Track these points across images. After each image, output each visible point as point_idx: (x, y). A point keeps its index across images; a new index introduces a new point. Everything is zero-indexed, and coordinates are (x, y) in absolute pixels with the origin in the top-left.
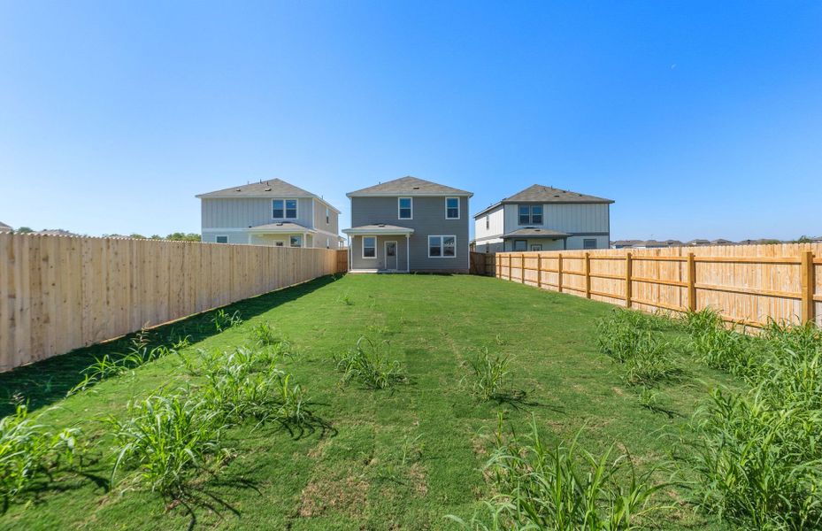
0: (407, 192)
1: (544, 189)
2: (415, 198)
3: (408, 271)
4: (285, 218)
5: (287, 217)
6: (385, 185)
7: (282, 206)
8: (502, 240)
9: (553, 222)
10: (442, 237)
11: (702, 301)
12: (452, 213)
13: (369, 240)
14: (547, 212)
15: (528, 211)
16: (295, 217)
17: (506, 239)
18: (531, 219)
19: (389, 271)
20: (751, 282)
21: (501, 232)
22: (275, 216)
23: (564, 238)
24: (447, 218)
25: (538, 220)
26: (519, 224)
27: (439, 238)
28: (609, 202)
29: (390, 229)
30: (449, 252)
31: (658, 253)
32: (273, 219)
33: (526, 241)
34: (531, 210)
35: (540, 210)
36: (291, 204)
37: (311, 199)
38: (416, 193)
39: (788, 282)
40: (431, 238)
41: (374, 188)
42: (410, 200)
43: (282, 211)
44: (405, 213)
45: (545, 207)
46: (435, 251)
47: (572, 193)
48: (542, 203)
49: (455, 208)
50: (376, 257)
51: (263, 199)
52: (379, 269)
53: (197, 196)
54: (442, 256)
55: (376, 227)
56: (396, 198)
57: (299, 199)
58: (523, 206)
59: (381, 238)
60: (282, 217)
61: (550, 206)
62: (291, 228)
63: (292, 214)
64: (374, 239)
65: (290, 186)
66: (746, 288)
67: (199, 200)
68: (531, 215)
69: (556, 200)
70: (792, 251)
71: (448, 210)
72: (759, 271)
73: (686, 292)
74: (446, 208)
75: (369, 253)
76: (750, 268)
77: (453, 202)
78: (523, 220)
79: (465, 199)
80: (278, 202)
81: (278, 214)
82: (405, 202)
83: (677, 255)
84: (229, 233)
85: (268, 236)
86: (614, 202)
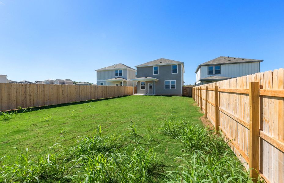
0: (157, 64)
2: (159, 66)
9: (226, 73)
12: (175, 71)
16: (121, 75)
17: (202, 81)
18: (214, 72)
19: (150, 94)
24: (172, 73)
25: (218, 72)
26: (208, 75)
27: (169, 81)
28: (260, 61)
29: (149, 78)
30: (173, 87)
32: (115, 76)
34: (214, 68)
35: (219, 68)
36: (121, 71)
37: (127, 69)
38: (160, 64)
40: (166, 81)
41: (146, 63)
43: (118, 74)
44: (156, 72)
45: (222, 66)
46: (168, 87)
47: (239, 59)
48: (220, 64)
49: (176, 69)
50: (145, 89)
51: (113, 70)
52: (146, 93)
54: (170, 89)
55: (144, 78)
56: (152, 67)
57: (123, 69)
58: (210, 66)
59: (147, 82)
60: (118, 76)
61: (224, 65)
62: (119, 79)
64: (144, 82)
67: (96, 71)
68: (214, 70)
71: (173, 70)
75: (143, 87)
77: (175, 67)
78: (210, 72)
79: (180, 65)
80: (117, 71)
82: (156, 68)
84: (104, 81)
85: (114, 82)
86: (263, 61)
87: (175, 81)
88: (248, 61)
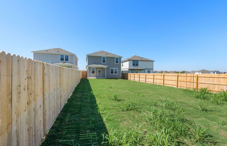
0: (104, 55)
1: (138, 57)
2: (106, 57)
3: (106, 78)
4: (64, 61)
5: (65, 60)
6: (97, 53)
7: (64, 57)
8: (128, 70)
9: (141, 65)
10: (114, 68)
11: (199, 86)
12: (117, 62)
13: (93, 69)
14: (139, 63)
15: (135, 62)
16: (68, 61)
17: (129, 70)
18: (135, 65)
19: (99, 78)
20: (213, 82)
21: (128, 68)
22: (61, 60)
23: (144, 70)
24: (115, 63)
25: (137, 65)
28: (153, 61)
29: (101, 66)
30: (116, 72)
31: (187, 75)
32: (60, 61)
33: (134, 70)
34: (136, 62)
35: (138, 62)
36: (67, 56)
37: (74, 55)
38: (107, 56)
39: (223, 82)
42: (105, 58)
43: (64, 58)
44: (104, 61)
46: (112, 72)
49: (118, 61)
50: (95, 74)
51: (57, 54)
52: (96, 77)
53: (32, 52)
54: (114, 74)
55: (96, 65)
56: (101, 57)
58: (134, 61)
59: (97, 68)
62: (68, 64)
63: (67, 59)
64: (94, 68)
65: (66, 51)
66: (212, 83)
68: (136, 63)
69: (141, 60)
70: (224, 75)
71: (116, 61)
72: (216, 80)
73: (195, 84)
74: (115, 60)
75: (93, 72)
76: (213, 79)
77: (117, 59)
78: (134, 65)
79: (120, 58)
80: (62, 56)
81: (62, 59)
82: (104, 58)
83: (193, 75)
86: (154, 61)
87: (117, 69)
88: (150, 60)
